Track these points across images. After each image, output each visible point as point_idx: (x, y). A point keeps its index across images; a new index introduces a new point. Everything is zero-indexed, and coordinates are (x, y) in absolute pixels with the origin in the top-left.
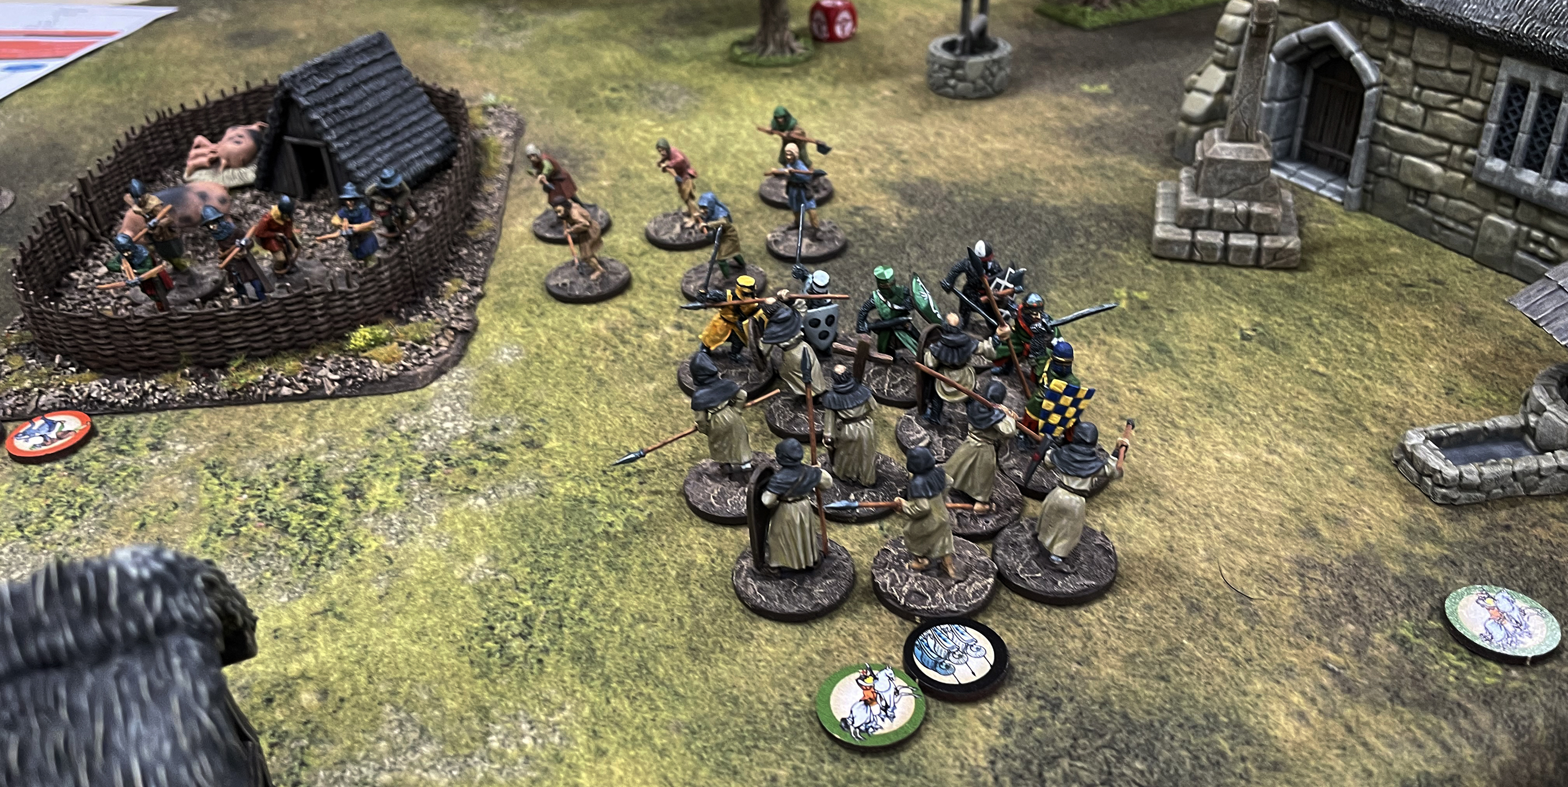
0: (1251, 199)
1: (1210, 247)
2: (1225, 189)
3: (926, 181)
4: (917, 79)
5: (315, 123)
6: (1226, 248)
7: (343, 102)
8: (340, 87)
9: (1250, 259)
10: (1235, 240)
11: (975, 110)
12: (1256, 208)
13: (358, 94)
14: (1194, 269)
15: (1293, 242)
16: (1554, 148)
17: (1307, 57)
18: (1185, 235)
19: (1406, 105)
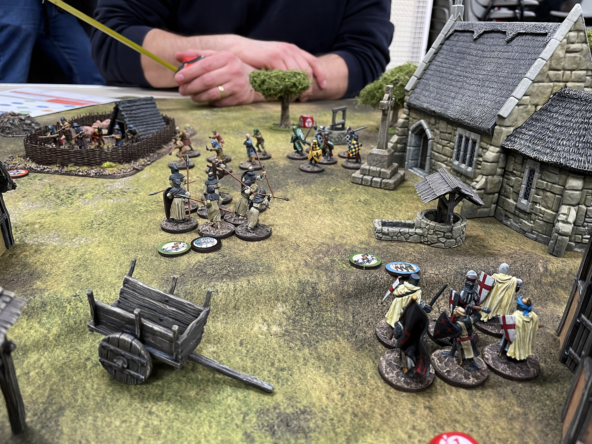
0: (382, 167)
1: (367, 181)
2: (374, 163)
5: (123, 115)
6: (372, 181)
8: (134, 108)
9: (378, 185)
10: (375, 179)
12: (382, 170)
13: (139, 111)
14: (361, 186)
15: (391, 181)
16: (468, 156)
17: (420, 132)
18: (361, 176)
19: (438, 145)
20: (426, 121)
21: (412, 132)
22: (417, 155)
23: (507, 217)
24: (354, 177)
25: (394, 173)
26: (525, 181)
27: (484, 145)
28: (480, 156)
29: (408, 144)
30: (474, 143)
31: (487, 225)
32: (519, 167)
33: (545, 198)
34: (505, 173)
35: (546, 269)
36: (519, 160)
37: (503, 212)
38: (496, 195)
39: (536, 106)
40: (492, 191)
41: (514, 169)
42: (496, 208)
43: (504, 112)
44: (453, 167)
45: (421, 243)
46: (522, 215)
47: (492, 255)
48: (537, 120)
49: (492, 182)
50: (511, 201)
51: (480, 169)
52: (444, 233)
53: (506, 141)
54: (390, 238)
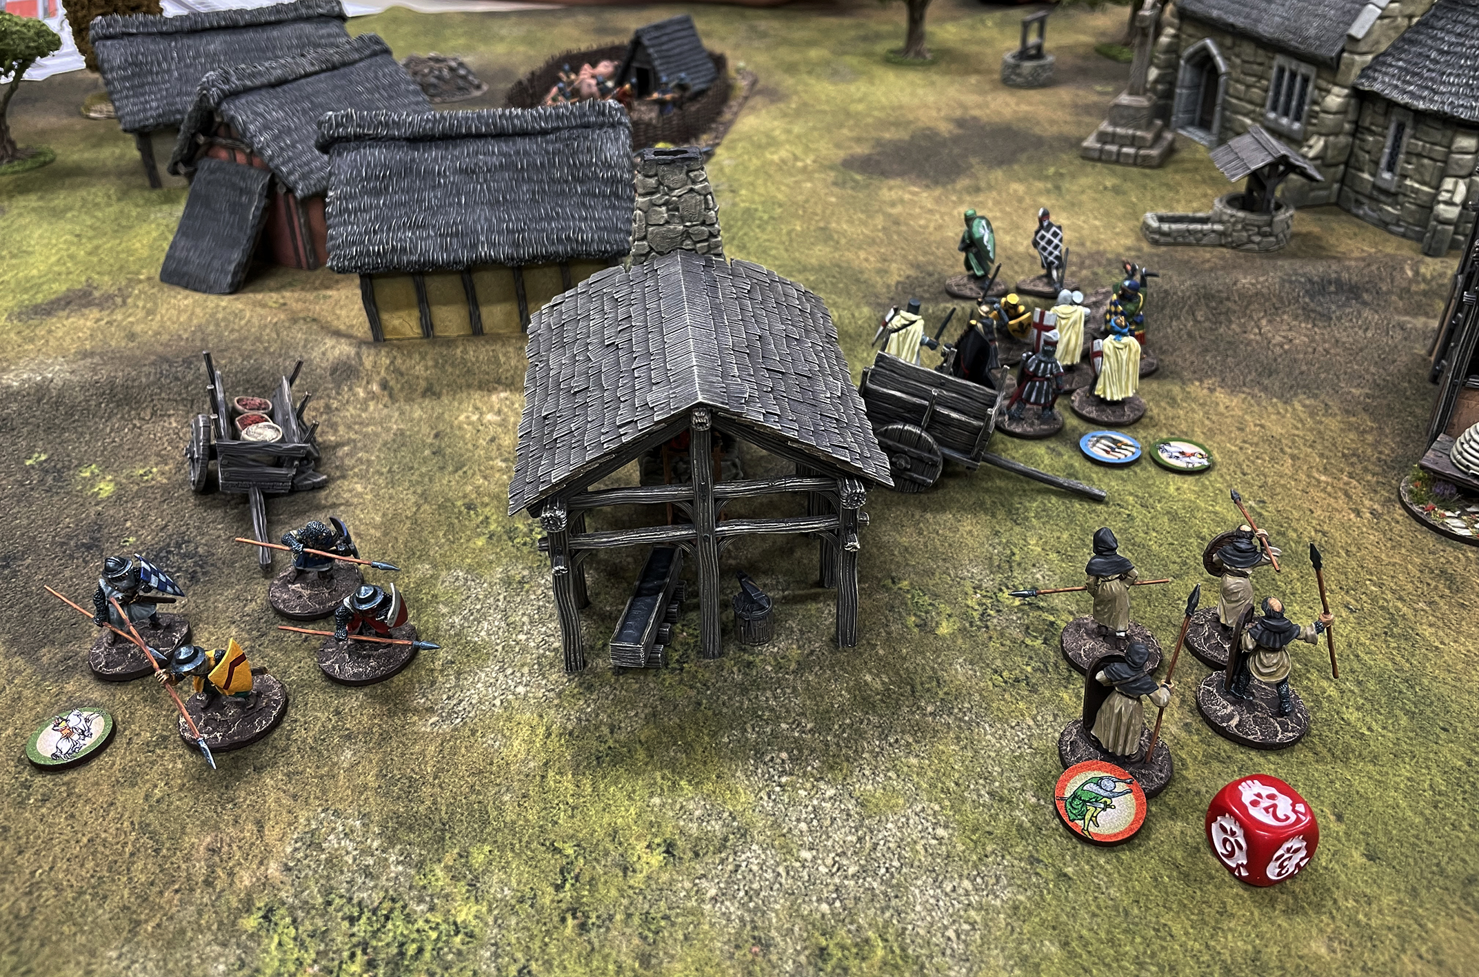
0: (1137, 128)
1: (1110, 153)
2: (1123, 122)
3: (975, 118)
4: (996, 76)
5: (649, 55)
6: (1119, 153)
9: (1131, 161)
10: (1125, 150)
11: (1023, 93)
12: (1139, 133)
13: (672, 44)
14: (1099, 165)
15: (1154, 152)
16: (1294, 103)
18: (1098, 145)
19: (1239, 86)
20: (1216, 42)
21: (1188, 60)
22: (1195, 102)
23: (1359, 204)
24: (1087, 149)
25: (1158, 138)
26: (1389, 143)
27: (1323, 84)
28: (1315, 102)
29: (1179, 83)
31: (1324, 217)
32: (1380, 120)
33: (1420, 169)
34: (1358, 130)
35: (1417, 273)
36: (1380, 108)
37: (1352, 195)
38: (1342, 167)
39: (1410, 17)
40: (1334, 161)
41: (1372, 124)
42: (1340, 190)
43: (1358, 30)
44: (1267, 123)
45: (1222, 245)
46: (1382, 198)
47: (1334, 258)
48: (1412, 42)
49: (1335, 145)
50: (1366, 176)
51: (1314, 125)
52: (1259, 227)
53: (1361, 77)
54: (1173, 240)
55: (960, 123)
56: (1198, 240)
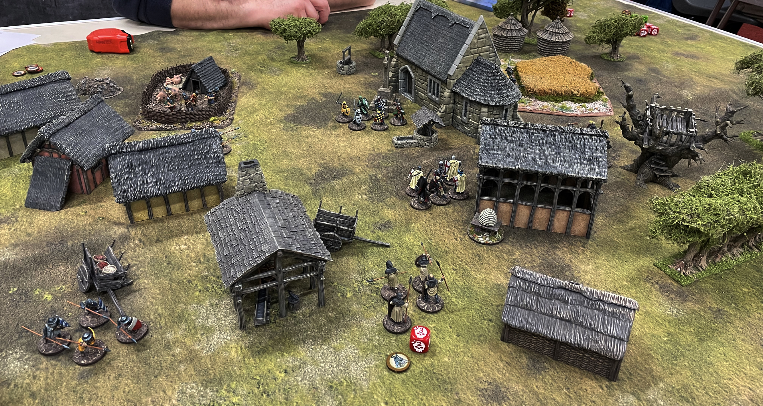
3: (330, 93)
7: (204, 72)
16: (436, 92)
17: (406, 71)
19: (419, 82)
20: (409, 66)
21: (401, 71)
22: (406, 84)
23: (458, 126)
26: (464, 108)
27: (443, 87)
28: (442, 93)
29: (400, 78)
30: (438, 85)
31: (448, 131)
32: (460, 102)
33: (473, 116)
34: (455, 103)
35: (474, 152)
36: (460, 97)
37: (456, 122)
39: (466, 67)
40: (449, 113)
42: (452, 121)
43: (451, 73)
45: (417, 147)
46: (464, 124)
47: (451, 148)
48: (467, 76)
49: (449, 107)
50: (459, 117)
51: (442, 100)
52: (428, 140)
53: (453, 87)
54: (403, 146)
55: (325, 95)
56: (410, 145)
